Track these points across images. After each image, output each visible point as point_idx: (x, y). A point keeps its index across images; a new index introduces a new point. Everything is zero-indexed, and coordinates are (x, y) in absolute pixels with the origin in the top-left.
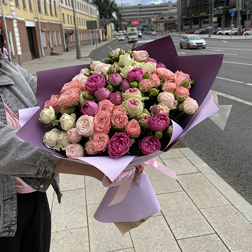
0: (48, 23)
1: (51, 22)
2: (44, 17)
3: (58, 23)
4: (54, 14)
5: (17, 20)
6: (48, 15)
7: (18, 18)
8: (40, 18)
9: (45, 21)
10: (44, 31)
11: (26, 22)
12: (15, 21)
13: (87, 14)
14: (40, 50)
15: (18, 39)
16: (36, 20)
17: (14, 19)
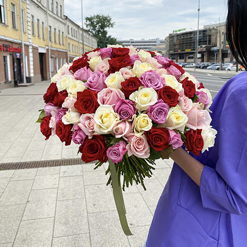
0: (57, 51)
1: (59, 50)
2: (53, 45)
3: (64, 51)
4: (61, 43)
5: (33, 46)
6: (57, 44)
7: (34, 45)
8: (50, 46)
9: (54, 49)
10: (53, 57)
11: (39, 48)
12: (31, 47)
13: (88, 45)
14: (48, 73)
15: (31, 63)
16: (47, 47)
17: (30, 45)
